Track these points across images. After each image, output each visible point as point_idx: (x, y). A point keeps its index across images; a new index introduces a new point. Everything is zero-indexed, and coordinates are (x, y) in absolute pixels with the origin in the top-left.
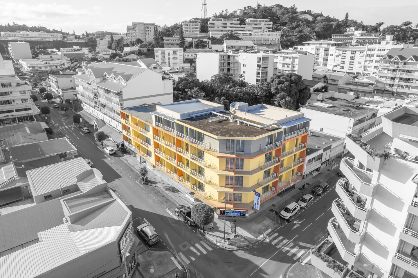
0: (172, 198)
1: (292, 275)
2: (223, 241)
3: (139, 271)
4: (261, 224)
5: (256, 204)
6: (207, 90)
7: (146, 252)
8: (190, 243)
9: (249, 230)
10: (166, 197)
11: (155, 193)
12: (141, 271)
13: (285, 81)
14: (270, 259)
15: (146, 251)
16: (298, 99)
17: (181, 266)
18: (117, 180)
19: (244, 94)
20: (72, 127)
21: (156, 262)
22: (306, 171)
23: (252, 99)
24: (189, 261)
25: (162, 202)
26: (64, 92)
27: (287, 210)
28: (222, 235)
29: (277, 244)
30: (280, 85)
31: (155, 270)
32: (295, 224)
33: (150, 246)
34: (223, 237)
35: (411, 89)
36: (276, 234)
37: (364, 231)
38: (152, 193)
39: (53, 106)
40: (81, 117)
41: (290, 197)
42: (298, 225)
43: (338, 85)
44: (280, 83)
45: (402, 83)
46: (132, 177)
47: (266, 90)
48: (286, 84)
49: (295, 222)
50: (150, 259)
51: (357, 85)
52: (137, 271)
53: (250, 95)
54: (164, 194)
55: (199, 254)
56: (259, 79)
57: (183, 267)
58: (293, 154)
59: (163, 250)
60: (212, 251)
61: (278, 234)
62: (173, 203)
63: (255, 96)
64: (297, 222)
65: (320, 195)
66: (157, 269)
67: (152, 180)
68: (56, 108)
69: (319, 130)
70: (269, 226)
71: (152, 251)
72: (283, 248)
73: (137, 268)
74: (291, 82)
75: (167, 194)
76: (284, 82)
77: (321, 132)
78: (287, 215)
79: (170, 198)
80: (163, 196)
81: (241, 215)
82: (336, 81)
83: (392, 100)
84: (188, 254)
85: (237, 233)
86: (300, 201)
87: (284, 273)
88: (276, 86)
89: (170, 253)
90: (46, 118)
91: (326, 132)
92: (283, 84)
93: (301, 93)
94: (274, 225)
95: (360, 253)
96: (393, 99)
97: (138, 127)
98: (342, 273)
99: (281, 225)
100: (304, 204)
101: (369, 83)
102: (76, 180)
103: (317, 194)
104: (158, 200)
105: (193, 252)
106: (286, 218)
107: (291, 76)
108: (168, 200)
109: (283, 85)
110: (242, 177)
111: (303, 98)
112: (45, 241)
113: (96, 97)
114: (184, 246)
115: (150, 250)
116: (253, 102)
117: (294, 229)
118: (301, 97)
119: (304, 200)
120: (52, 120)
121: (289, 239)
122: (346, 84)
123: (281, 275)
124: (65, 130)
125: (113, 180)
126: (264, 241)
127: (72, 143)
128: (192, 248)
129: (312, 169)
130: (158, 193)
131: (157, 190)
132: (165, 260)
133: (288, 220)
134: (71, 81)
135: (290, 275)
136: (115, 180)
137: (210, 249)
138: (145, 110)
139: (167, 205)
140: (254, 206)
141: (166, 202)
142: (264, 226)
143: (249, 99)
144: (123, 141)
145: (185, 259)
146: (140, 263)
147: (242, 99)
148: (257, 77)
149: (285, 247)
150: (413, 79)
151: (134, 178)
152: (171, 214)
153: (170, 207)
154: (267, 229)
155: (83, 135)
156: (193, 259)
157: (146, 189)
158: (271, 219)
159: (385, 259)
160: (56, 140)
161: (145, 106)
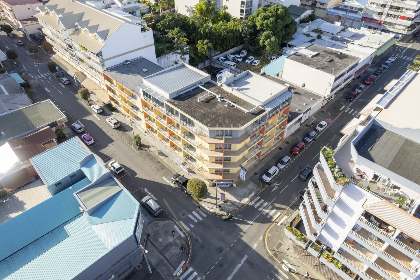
0: (167, 164)
1: (270, 235)
2: (215, 207)
3: (150, 241)
4: (246, 187)
5: (242, 176)
6: (188, 28)
7: (153, 223)
8: (188, 211)
9: (236, 195)
10: (161, 163)
11: (151, 159)
12: (151, 241)
13: (270, 15)
14: (253, 222)
15: (153, 221)
16: (283, 35)
17: (183, 233)
18: (110, 145)
19: (228, 33)
20: (49, 76)
21: (163, 231)
22: (286, 136)
23: (237, 38)
24: (190, 228)
25: (158, 169)
26: (25, 25)
27: (268, 175)
28: (214, 201)
29: (259, 207)
30: (266, 21)
31: (163, 239)
32: (274, 186)
33: (155, 217)
34: (215, 203)
35: (399, 20)
36: (259, 198)
37: (325, 223)
38: (148, 159)
39: (16, 42)
40: (57, 65)
41: (271, 158)
42: (276, 188)
43: (327, 10)
44: (266, 18)
45: (392, 12)
46: (125, 141)
47: (251, 27)
48: (272, 19)
49: (274, 185)
50: (158, 229)
51: (346, 11)
52: (149, 241)
53: (234, 33)
54: (159, 160)
55: (196, 221)
56: (244, 10)
57: (185, 234)
58: (276, 127)
59: (167, 220)
60: (206, 217)
61: (260, 197)
62: (168, 169)
63: (239, 34)
64: (276, 185)
65: (297, 155)
66: (164, 238)
67: (145, 144)
68: (20, 45)
69: (301, 86)
70: (252, 190)
71: (158, 222)
72: (264, 211)
73: (148, 238)
74: (278, 17)
75: (162, 160)
76: (270, 17)
77: (303, 88)
78: (267, 179)
79: (164, 164)
80: (159, 162)
81: (229, 186)
82: (325, 5)
83: (377, 33)
84: (188, 221)
85: (226, 198)
86: (279, 163)
87: (264, 234)
88: (261, 22)
89: (173, 222)
90: (15, 63)
91: (308, 88)
92: (269, 19)
93: (287, 29)
94: (257, 188)
95: (321, 234)
96: (379, 32)
97: (125, 93)
98: (306, 244)
99: (263, 189)
100: (282, 167)
101: (359, 7)
102: (80, 165)
103: (295, 154)
104: (155, 167)
105: (191, 219)
106: (267, 182)
107: (277, 10)
108: (163, 167)
109: (269, 21)
110: (230, 158)
111: (289, 34)
112: (73, 235)
113: (71, 49)
114: (184, 214)
115: (155, 220)
116: (237, 40)
117: (273, 191)
118: (287, 33)
119: (283, 163)
120: (22, 65)
121: (269, 201)
122: (336, 8)
123: (262, 236)
124: (42, 80)
125: (107, 146)
126: (249, 205)
127: (59, 107)
128: (190, 216)
129: (292, 132)
130: (152, 158)
131: (151, 155)
132: (170, 229)
133: (268, 183)
134: (29, 9)
135: (268, 235)
136: (109, 145)
137: (205, 215)
138: (128, 70)
139: (163, 172)
140: (240, 177)
141: (162, 169)
142: (248, 190)
143: (233, 38)
144: (110, 101)
145: (185, 227)
146: (150, 233)
147: (226, 38)
148: (241, 7)
149: (266, 209)
150: (403, 8)
151: (128, 143)
152: (169, 182)
153: (166, 174)
154: (251, 193)
155: (64, 87)
156: (192, 226)
157: (141, 155)
158: (254, 182)
159: (336, 239)
160: (40, 103)
161: (128, 63)
